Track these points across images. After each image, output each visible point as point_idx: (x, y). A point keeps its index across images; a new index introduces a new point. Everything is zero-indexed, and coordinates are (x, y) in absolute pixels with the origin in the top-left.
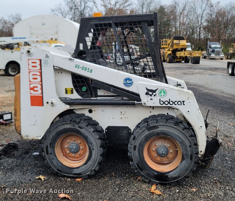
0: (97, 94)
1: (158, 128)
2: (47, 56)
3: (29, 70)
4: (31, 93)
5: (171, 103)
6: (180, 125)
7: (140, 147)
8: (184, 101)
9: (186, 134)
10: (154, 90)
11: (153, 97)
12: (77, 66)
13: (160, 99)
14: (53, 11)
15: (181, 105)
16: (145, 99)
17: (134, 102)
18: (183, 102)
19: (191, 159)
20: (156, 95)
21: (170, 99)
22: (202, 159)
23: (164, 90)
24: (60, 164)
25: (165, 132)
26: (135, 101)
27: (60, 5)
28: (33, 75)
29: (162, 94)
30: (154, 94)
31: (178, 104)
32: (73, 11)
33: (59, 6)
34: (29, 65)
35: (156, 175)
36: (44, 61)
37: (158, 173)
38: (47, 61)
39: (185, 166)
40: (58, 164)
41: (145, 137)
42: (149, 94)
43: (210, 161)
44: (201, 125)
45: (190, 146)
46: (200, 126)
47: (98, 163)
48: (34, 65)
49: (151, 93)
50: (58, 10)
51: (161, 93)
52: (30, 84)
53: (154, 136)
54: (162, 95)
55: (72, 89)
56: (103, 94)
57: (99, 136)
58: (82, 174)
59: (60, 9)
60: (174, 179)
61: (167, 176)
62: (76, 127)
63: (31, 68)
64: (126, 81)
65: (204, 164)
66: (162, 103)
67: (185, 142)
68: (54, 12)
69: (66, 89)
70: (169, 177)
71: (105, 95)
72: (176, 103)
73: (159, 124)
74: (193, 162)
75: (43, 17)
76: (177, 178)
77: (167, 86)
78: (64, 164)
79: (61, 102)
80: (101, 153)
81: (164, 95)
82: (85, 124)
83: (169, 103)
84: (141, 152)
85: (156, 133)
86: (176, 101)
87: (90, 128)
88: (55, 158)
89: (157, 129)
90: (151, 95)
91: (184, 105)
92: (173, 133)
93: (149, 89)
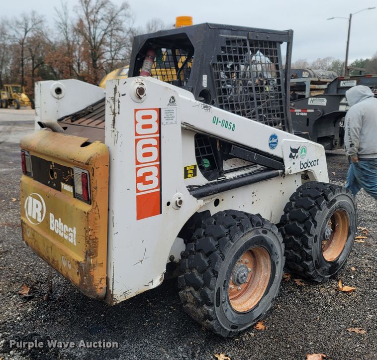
2: (172, 100)
3: (137, 134)
4: (140, 189)
5: (309, 164)
10: (297, 149)
11: (295, 160)
12: (215, 120)
13: (301, 162)
15: (316, 165)
16: (288, 165)
17: (277, 171)
18: (318, 160)
21: (308, 160)
23: (305, 147)
25: (342, 204)
26: (278, 169)
28: (144, 146)
29: (303, 153)
30: (297, 155)
34: (136, 122)
35: (330, 268)
36: (167, 112)
37: (332, 263)
38: (171, 112)
40: (232, 315)
42: (292, 157)
48: (147, 122)
49: (294, 154)
52: (137, 169)
54: (303, 155)
55: (195, 167)
56: (230, 168)
62: (260, 233)
63: (140, 131)
66: (302, 166)
69: (185, 169)
71: (232, 168)
72: (312, 164)
73: (336, 195)
79: (191, 196)
83: (307, 165)
85: (335, 208)
88: (229, 307)
89: (336, 203)
93: (293, 148)
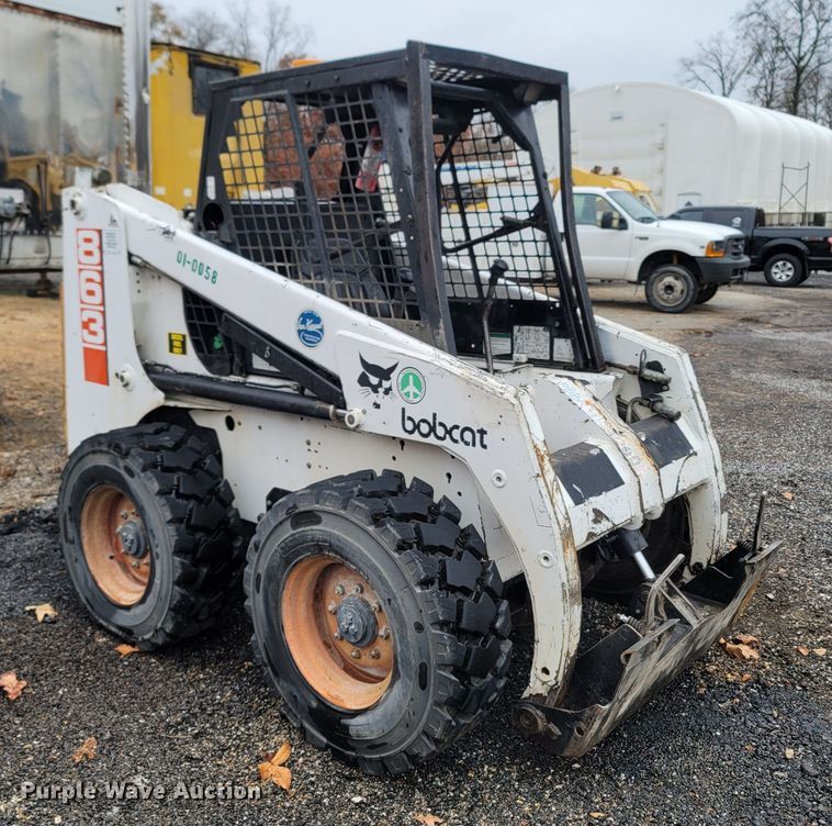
0: (251, 364)
1: (318, 521)
2: (113, 219)
3: (79, 263)
4: (85, 339)
5: (440, 431)
6: (388, 526)
7: (269, 583)
8: (485, 432)
9: (405, 568)
10: (385, 368)
11: (380, 397)
12: (181, 258)
13: (403, 410)
14: (688, 65)
15: (474, 445)
16: (357, 402)
17: (326, 406)
18: (482, 432)
19: (423, 684)
20: (390, 389)
21: (435, 415)
22: (552, 706)
23: (416, 372)
24: (90, 583)
25: (337, 543)
26: (331, 404)
27: (718, 42)
28: (87, 280)
29: (411, 388)
30: (386, 384)
31: (462, 439)
32: (767, 57)
33: (714, 45)
34: (78, 246)
35: (313, 709)
36: (108, 236)
37: (323, 703)
38: (114, 235)
39: (400, 707)
40: (86, 579)
41: (282, 548)
42: (370, 385)
43: (583, 726)
44: (549, 553)
45: (419, 627)
46: (542, 552)
47: (170, 609)
48: (88, 247)
49: (374, 380)
50: (707, 62)
51: (405, 383)
52: (82, 310)
53: (307, 549)
54: (411, 394)
55: (184, 337)
57: (172, 512)
58: (135, 632)
59: (717, 57)
60: (369, 747)
61: (346, 727)
62: (118, 466)
63: (82, 258)
64: (304, 322)
65: (557, 731)
66: (409, 426)
67: (399, 601)
68: (689, 70)
69: (170, 335)
70: (351, 733)
72: (456, 434)
73: (322, 507)
74: (430, 701)
75: (619, 90)
76: (378, 746)
77: (428, 359)
78: (100, 585)
79: (146, 378)
80: (177, 575)
81: (416, 395)
82: (141, 460)
83: (433, 429)
84: (272, 605)
85: (313, 541)
86: (456, 427)
87: (150, 479)
88: (81, 559)
89: (315, 527)
90: (375, 389)
91: (484, 447)
92: (362, 554)
93: (370, 362)
